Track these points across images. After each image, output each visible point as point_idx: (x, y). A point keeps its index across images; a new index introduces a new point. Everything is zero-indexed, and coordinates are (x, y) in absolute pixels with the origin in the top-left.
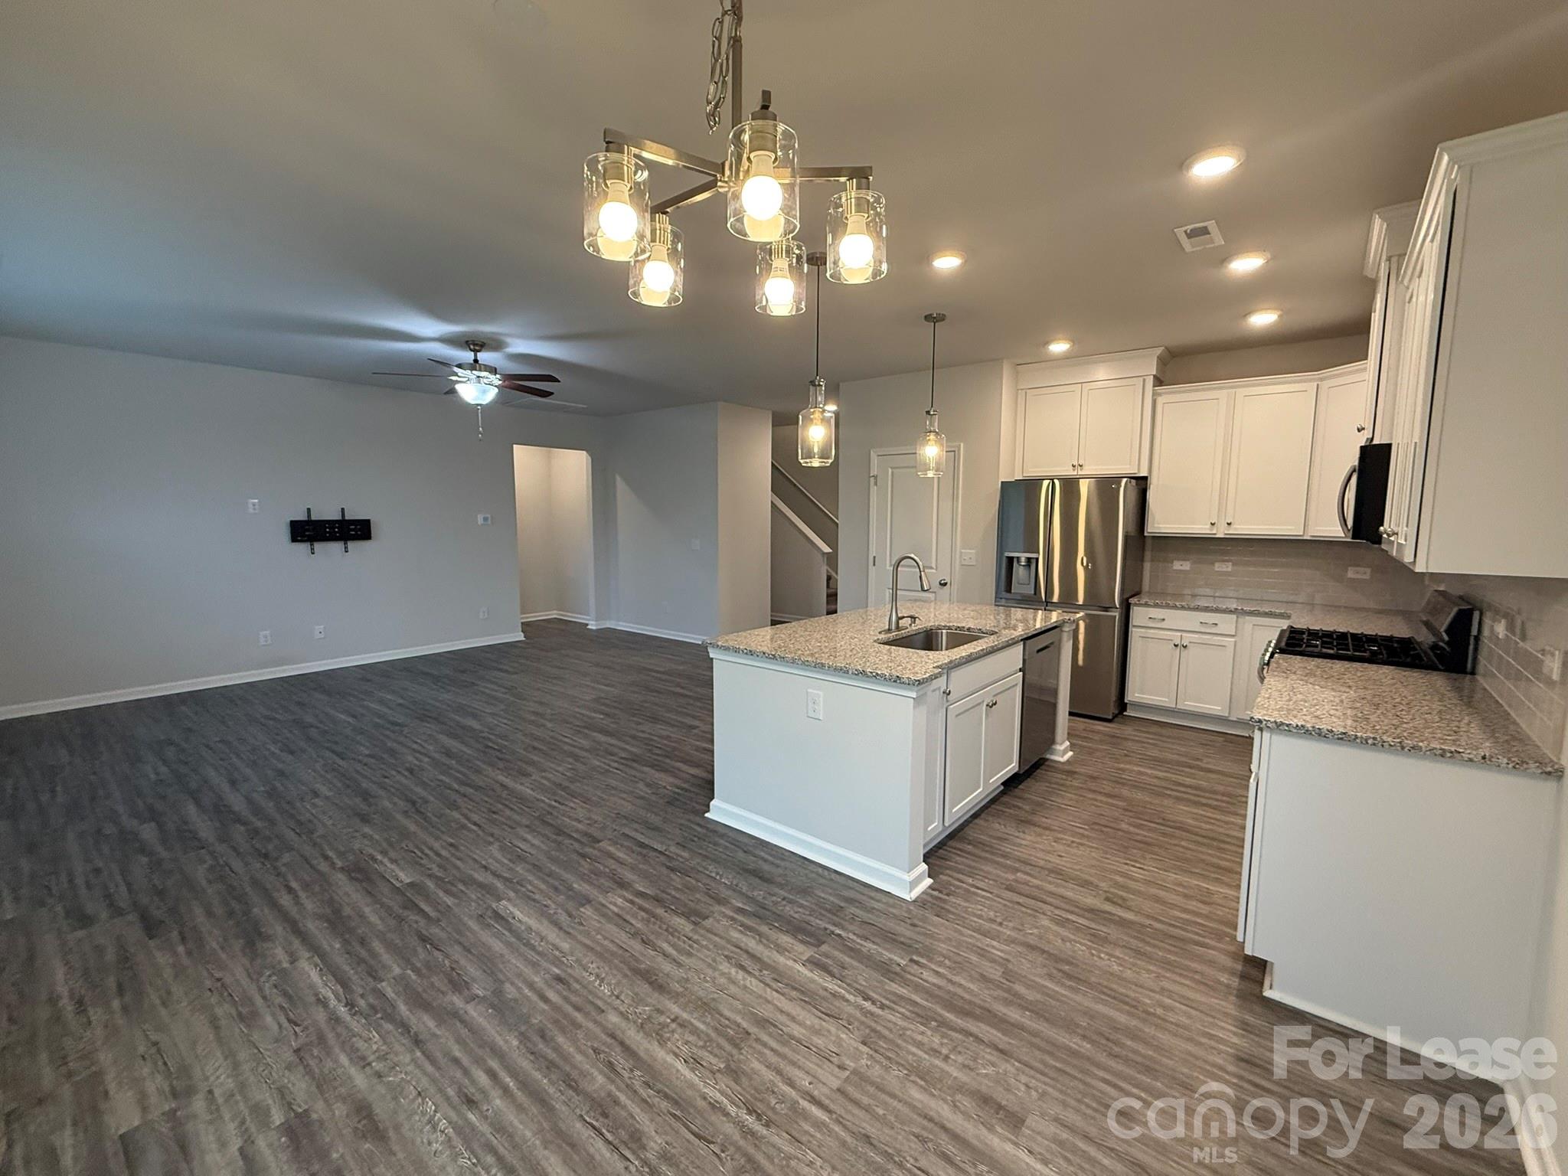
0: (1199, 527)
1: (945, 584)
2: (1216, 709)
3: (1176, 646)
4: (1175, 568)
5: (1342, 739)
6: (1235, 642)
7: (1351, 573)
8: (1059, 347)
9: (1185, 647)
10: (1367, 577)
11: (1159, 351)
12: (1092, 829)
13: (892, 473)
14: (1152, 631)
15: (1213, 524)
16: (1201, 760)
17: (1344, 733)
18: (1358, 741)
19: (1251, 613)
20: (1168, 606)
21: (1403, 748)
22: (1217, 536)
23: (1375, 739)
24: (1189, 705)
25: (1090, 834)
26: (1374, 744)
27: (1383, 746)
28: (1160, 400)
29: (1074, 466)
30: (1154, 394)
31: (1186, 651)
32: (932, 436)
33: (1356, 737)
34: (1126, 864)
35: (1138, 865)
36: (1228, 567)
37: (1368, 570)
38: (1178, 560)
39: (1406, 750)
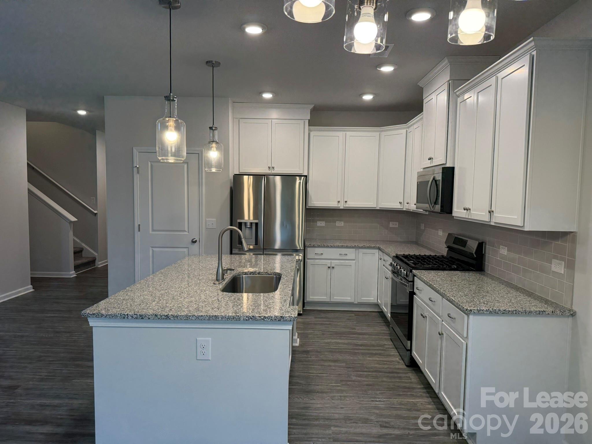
0: (332, 204)
1: (196, 241)
2: (348, 299)
3: (329, 268)
4: (318, 225)
5: (504, 313)
6: (355, 262)
7: (391, 225)
8: (267, 96)
9: (333, 268)
10: (397, 226)
11: (312, 106)
12: (343, 385)
13: (152, 165)
14: (317, 261)
15: (339, 202)
16: (355, 329)
17: (505, 310)
18: (510, 313)
19: (362, 248)
20: (324, 247)
21: (526, 313)
22: (340, 208)
23: (516, 311)
24: (337, 298)
25: (342, 388)
26: (516, 313)
27: (519, 313)
28: (312, 134)
29: (269, 168)
30: (310, 130)
31: (334, 270)
32: (214, 145)
33: (509, 311)
34: (373, 401)
35: (378, 400)
36: (342, 224)
37: (397, 223)
38: (320, 220)
39: (527, 314)
